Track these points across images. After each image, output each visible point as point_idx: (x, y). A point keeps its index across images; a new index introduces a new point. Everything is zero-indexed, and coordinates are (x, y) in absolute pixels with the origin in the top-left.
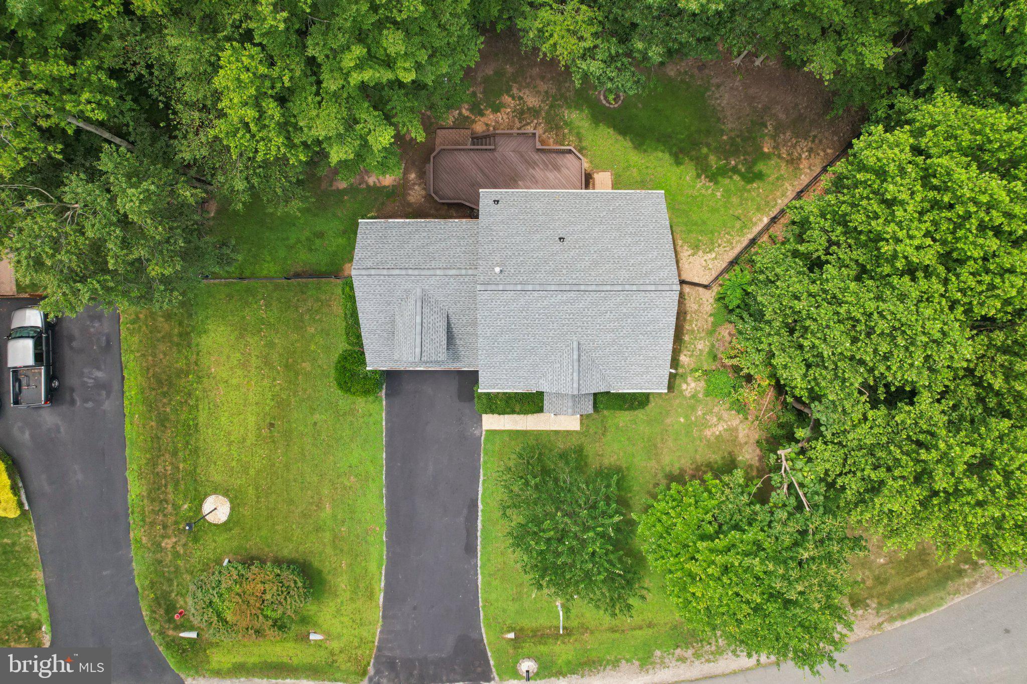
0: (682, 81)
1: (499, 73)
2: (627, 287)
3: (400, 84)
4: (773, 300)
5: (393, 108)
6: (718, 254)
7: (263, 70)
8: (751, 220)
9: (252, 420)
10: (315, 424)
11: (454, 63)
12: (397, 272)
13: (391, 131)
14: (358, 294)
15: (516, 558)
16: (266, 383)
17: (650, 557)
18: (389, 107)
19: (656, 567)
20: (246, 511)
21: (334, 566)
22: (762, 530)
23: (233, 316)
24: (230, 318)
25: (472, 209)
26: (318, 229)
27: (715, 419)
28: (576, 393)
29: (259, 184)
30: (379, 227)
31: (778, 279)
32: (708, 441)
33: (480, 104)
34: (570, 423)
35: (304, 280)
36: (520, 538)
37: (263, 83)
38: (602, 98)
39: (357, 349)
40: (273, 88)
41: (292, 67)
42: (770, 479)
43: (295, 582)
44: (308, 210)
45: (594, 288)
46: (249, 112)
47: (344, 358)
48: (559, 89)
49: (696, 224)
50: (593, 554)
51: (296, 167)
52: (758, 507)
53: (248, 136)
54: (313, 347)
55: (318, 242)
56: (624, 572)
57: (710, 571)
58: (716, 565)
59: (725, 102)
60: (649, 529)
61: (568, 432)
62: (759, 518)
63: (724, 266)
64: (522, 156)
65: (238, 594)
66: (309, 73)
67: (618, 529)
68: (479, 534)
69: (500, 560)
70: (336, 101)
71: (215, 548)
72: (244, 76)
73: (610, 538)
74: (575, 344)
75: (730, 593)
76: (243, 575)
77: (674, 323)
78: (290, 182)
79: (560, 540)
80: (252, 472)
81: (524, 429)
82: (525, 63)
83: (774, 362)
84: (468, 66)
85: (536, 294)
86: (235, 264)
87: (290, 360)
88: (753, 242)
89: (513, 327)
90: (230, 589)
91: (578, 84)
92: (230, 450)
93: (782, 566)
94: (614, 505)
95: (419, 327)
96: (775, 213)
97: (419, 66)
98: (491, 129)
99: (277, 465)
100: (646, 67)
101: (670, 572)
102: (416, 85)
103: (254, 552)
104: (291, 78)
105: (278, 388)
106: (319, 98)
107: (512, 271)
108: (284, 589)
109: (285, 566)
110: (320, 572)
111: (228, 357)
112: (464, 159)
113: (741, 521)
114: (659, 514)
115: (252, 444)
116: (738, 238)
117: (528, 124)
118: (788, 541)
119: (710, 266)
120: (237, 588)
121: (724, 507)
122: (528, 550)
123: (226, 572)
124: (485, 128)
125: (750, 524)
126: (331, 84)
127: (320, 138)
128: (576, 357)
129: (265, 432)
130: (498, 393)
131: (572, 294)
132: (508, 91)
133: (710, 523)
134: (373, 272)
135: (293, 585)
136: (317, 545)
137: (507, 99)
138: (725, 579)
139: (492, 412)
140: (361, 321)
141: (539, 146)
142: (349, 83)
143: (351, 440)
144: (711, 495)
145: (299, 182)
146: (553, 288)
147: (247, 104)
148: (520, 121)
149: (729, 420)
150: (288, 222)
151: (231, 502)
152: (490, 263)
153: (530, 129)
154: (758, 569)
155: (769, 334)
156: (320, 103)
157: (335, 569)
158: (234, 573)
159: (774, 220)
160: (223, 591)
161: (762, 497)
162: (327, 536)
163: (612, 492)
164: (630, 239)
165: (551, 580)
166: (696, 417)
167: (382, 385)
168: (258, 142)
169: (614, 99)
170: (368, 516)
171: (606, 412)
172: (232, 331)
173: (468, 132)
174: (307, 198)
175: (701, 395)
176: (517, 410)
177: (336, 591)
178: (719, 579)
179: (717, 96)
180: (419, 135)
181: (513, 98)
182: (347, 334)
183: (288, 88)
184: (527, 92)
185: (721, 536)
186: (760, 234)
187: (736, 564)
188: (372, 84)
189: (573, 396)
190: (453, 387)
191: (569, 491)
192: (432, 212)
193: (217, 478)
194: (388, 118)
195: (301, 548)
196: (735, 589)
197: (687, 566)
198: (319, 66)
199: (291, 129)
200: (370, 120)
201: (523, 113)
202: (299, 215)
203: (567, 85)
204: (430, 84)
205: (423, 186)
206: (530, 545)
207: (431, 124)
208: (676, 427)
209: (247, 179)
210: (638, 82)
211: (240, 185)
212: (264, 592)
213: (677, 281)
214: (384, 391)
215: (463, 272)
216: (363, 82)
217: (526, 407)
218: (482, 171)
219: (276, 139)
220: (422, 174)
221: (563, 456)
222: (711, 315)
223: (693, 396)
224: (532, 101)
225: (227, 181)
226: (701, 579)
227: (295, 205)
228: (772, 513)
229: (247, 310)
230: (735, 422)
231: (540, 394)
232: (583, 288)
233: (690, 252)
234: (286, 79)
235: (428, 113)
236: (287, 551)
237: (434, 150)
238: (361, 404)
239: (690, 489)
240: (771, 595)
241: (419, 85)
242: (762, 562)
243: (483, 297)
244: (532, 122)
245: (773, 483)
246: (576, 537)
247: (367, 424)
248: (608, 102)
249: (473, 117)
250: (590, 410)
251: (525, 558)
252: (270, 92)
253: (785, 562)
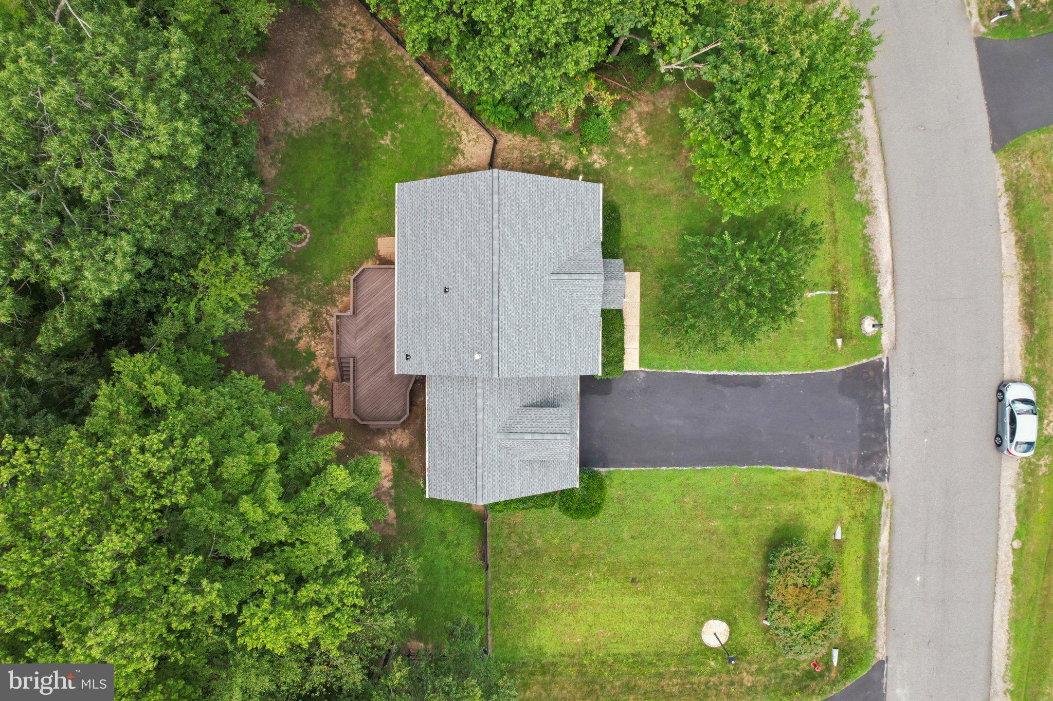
0: (282, 161)
1: (274, 352)
2: (495, 223)
3: (284, 457)
4: (509, 73)
5: (309, 466)
6: (462, 128)
7: (266, 604)
8: (428, 93)
9: (628, 600)
10: (632, 537)
11: (261, 402)
12: (480, 459)
13: (332, 468)
14: (502, 498)
15: (766, 338)
16: (591, 587)
17: (766, 204)
18: (307, 470)
19: (775, 198)
20: (718, 604)
21: (771, 517)
22: (740, 90)
23: (525, 621)
24: (527, 624)
25: (416, 381)
26: (436, 538)
27: (630, 135)
28: (602, 277)
29: (389, 601)
30: (434, 477)
31: (488, 68)
32: (651, 142)
33: (306, 373)
34: (633, 281)
35: (489, 551)
36: (746, 334)
37: (281, 602)
38: (299, 246)
39: (558, 497)
40: (286, 592)
41: (263, 572)
42: (689, 81)
43: (786, 555)
44: (417, 548)
45: (496, 258)
46: (311, 617)
47: (567, 510)
48: (291, 291)
49: (432, 150)
50: (761, 260)
51: (370, 564)
52: (717, 94)
53: (338, 615)
54: (556, 541)
55: (450, 537)
56: (779, 229)
57: (779, 144)
58: (774, 138)
59: (303, 117)
60: (738, 204)
61: (643, 284)
62: (728, 93)
63: (475, 122)
64: (361, 329)
65: (797, 611)
66: (270, 554)
67: (736, 236)
68: (741, 374)
69: (766, 353)
70: (301, 525)
71: (752, 633)
72: (273, 623)
73: (746, 244)
74: (553, 277)
75: (801, 124)
76: (779, 606)
77: (532, 175)
78: (387, 570)
79: (749, 294)
80: (679, 599)
81: (638, 328)
82: (263, 325)
83: (572, 74)
84: (263, 387)
85: (502, 317)
86: (471, 622)
87: (569, 563)
88: (450, 92)
89: (535, 341)
90: (793, 619)
91: (285, 272)
92: (658, 621)
93: (775, 72)
94: (714, 240)
95: (536, 436)
96: (420, 67)
97: (263, 440)
98: (332, 361)
99: (672, 574)
100: (266, 200)
101: (780, 184)
102: (284, 441)
103: (757, 595)
104: (276, 572)
105: (597, 575)
106: (298, 543)
107: (478, 341)
108: (793, 566)
109: (770, 565)
110: (777, 530)
111: (566, 625)
112: (364, 389)
113: (730, 112)
114: (723, 195)
115: (652, 600)
116: (446, 107)
117: (327, 323)
118: (750, 65)
119: (475, 136)
120: (792, 612)
121: (717, 129)
122: (757, 326)
123: (776, 623)
124: (332, 368)
125: (734, 102)
126: (282, 532)
127: (339, 541)
128: (566, 277)
129: (641, 587)
130: (603, 354)
131: (503, 280)
132: (292, 344)
133: (732, 143)
134: (480, 483)
135: (789, 557)
136: (751, 534)
137: (301, 344)
138: (788, 129)
139: (621, 360)
140: (530, 494)
141: (350, 312)
142: (280, 513)
143: (649, 501)
144: (705, 141)
145: (387, 560)
146: (496, 300)
147: (303, 617)
148: (323, 331)
149: (631, 120)
150: (429, 570)
151: (709, 619)
152: (470, 364)
153: (333, 321)
154: (778, 96)
155: (544, 78)
156: (302, 543)
157: (774, 515)
158: (777, 614)
159: (427, 70)
160: (793, 625)
161: (707, 89)
162: (742, 523)
163: (701, 241)
164: (446, 220)
165: (787, 303)
166: (628, 154)
167: (594, 471)
168: (344, 604)
169: (301, 233)
170: (723, 483)
171: (623, 246)
172: (540, 622)
173: (336, 384)
174: (403, 551)
175: (606, 149)
176: (619, 335)
177: (795, 514)
178: (787, 135)
179: (297, 125)
180: (336, 439)
181: (300, 338)
182: (543, 507)
183: (286, 575)
184: (294, 324)
185: (745, 132)
186: (441, 84)
187: (773, 117)
188: (282, 490)
189: (606, 279)
190: (597, 400)
191: (700, 284)
192: (419, 422)
193: (685, 633)
194: (319, 471)
195: (753, 549)
196: (798, 120)
197: (774, 167)
198: (263, 544)
199: (330, 572)
200: (320, 489)
201: (316, 329)
202: (421, 559)
203: (286, 282)
204: (281, 428)
205: (392, 431)
206: (753, 324)
207: (328, 423)
208: (637, 175)
209: (383, 614)
210: (281, 208)
211: (390, 621)
212: (796, 585)
213: (489, 172)
214: (600, 469)
215: (480, 391)
216: (279, 499)
217: (617, 326)
218: (377, 371)
219: (341, 587)
220: (380, 432)
221: (666, 290)
222: (525, 137)
223: (607, 157)
224: (303, 318)
225: (385, 635)
226: (787, 154)
227: (413, 564)
228: (723, 80)
229: (519, 607)
230: (634, 115)
231: (604, 313)
232: (496, 269)
233: (460, 157)
234: (276, 578)
235: (315, 426)
236: (756, 563)
237: (355, 420)
238: (613, 491)
239: (699, 162)
240: (803, 83)
241: (285, 438)
242: (770, 91)
243: (505, 372)
244: (325, 319)
245: (693, 78)
246: (745, 278)
247: (633, 486)
248: (303, 240)
249: (321, 380)
250: (620, 262)
251: (765, 328)
252: (290, 595)
253: (772, 68)
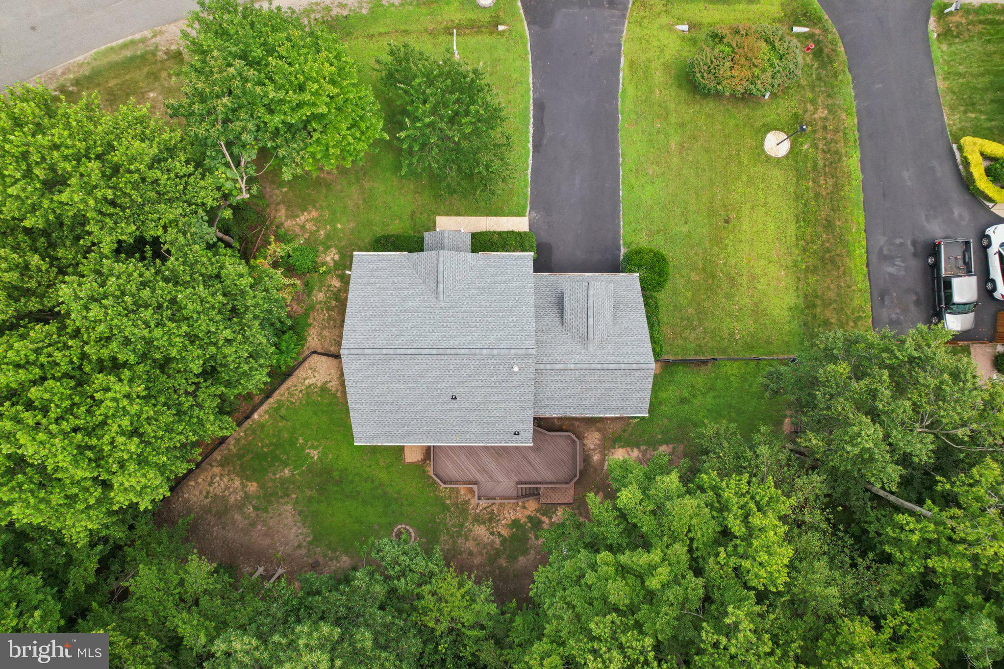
0: (334, 551)
1: (512, 558)
2: (391, 352)
3: (610, 548)
4: (251, 339)
5: (618, 525)
6: (303, 384)
7: (746, 564)
8: (270, 416)
9: (745, 227)
10: (686, 223)
11: (559, 569)
12: (612, 366)
13: (620, 503)
14: (648, 345)
15: (498, 98)
16: (733, 261)
17: (372, 99)
18: (622, 526)
19: (366, 89)
20: (749, 142)
21: (667, 92)
22: (265, 123)
23: (765, 324)
24: (767, 322)
25: (539, 426)
26: (686, 407)
27: (307, 226)
28: (441, 252)
29: (745, 451)
30: (629, 409)
31: (246, 359)
32: (314, 206)
33: (532, 528)
34: (445, 223)
35: (698, 358)
36: (494, 116)
37: (745, 551)
38: (413, 535)
39: (648, 293)
40: (736, 546)
41: (718, 567)
42: (257, 171)
43: (703, 77)
44: (695, 425)
45: (423, 352)
46: (759, 522)
47: (660, 285)
48: (455, 542)
49: (323, 412)
50: (425, 102)
51: (710, 468)
52: (269, 145)
53: (758, 498)
54: (689, 294)
55: (686, 394)
56: (395, 86)
57: (316, 86)
58: (310, 91)
59: (293, 531)
60: (372, 124)
61: (447, 214)
62: (268, 134)
63: (297, 371)
64: (491, 477)
65: (756, 66)
66: (700, 560)
67: (402, 127)
68: (532, 121)
69: (512, 97)
70: (673, 532)
71: (777, 109)
72: (764, 558)
73: (408, 117)
74: (441, 298)
75: (297, 66)
76: (752, 84)
77: (346, 318)
78: (715, 453)
79: (457, 113)
80: (744, 178)
81: (489, 218)
82: (488, 569)
83: (251, 280)
84: (544, 567)
85: (479, 346)
86: (765, 374)
87: (710, 282)
88: (268, 396)
89: (501, 315)
90: (764, 71)
91: (437, 548)
92: (765, 199)
93: (248, 90)
94: (405, 147)
95: (591, 313)
96: (246, 423)
97: (593, 567)
98: (520, 504)
99: (721, 185)
100: (370, 565)
101: (353, 85)
102: (595, 548)
103: (741, 105)
104: (717, 555)
105: (722, 256)
106: (690, 535)
107: (501, 368)
108: (713, 71)
109: (712, 92)
110: (680, 86)
111: (769, 285)
112: (547, 475)
113: (286, 133)
114: (363, 138)
115: (745, 204)
116: (283, 398)
117: (485, 508)
118: (242, 115)
119: (310, 371)
120: (757, 71)
121: (302, 144)
122: (486, 105)
123: (767, 86)
124: (527, 505)
125: (277, 129)
126: (680, 549)
127: (688, 496)
128: (441, 286)
129: (733, 215)
130: (514, 251)
131: (444, 345)
132: (504, 541)
133: (315, 130)
134: (635, 366)
135: (705, 74)
136: (683, 111)
137: (505, 533)
138: (301, 78)
139: (519, 234)
140: (645, 319)
141: (475, 487)
142: (662, 551)
143: (652, 207)
144: (313, 155)
145: (706, 452)
146: (463, 351)
147: (760, 530)
148: (492, 512)
149: (294, 226)
150: (716, 414)
151: (763, 150)
152: (523, 375)
153: (483, 503)
154: (270, 88)
155: (255, 306)
156: (689, 531)
157: (666, 89)
158: (759, 86)
159: (248, 417)
160: (770, 70)
161: (264, 154)
162: (673, 119)
163: (407, 159)
164: (388, 398)
165: (465, 78)
166: (325, 228)
167: (624, 259)
168: (748, 492)
169: (401, 533)
170: (635, 137)
171: (411, 233)
172: (765, 309)
173: (542, 500)
174: (698, 437)
175: (321, 249)
176: (496, 236)
177: (665, 69)
178: (307, 79)
179: (300, 537)
180: (593, 500)
181: (499, 534)
182: (657, 307)
183: (720, 546)
184: (485, 539)
185: (304, 118)
186: (261, 403)
187: (291, 92)
188: (640, 549)
189: (443, 249)
190: (557, 256)
191: (447, 160)
192: (577, 423)
193: (777, 173)
194: (623, 515)
195: (697, 108)
196: (292, 69)
197: (337, 90)
198: (690, 567)
199: (717, 505)
200: (640, 515)
201: (490, 519)
202: (705, 421)
203: (447, 547)
204: (582, 550)
205: (586, 449)
206: (484, 110)
207: (578, 508)
208: (345, 219)
209: (757, 456)
210: (378, 551)
211: (763, 450)
212: (731, 68)
213: (344, 358)
214: (622, 253)
215: (548, 366)
216: (648, 552)
217: (487, 238)
218: (530, 463)
219: (731, 495)
220: (587, 459)
221: (452, 192)
222: (310, 325)
223: (329, 247)
224: (481, 531)
225: (777, 454)
226: (325, 79)
227: (710, 430)
228: (256, 139)
229: (752, 329)
230: (288, 223)
231: (475, 249)
232: (434, 352)
233: (330, 385)
234: (723, 555)
235: (581, 519)
236: (710, 106)
237: (575, 483)
238: (643, 242)
239: (333, 161)
240: (258, 64)
241: (592, 547)
242: (266, 95)
243: (531, 342)
244: (481, 511)
245: (254, 167)
246: (441, 117)
247: (637, 222)
248: (408, 531)
249: (538, 515)
250: (427, 236)
251: (488, 98)
252: (738, 542)
253: (244, 93)
